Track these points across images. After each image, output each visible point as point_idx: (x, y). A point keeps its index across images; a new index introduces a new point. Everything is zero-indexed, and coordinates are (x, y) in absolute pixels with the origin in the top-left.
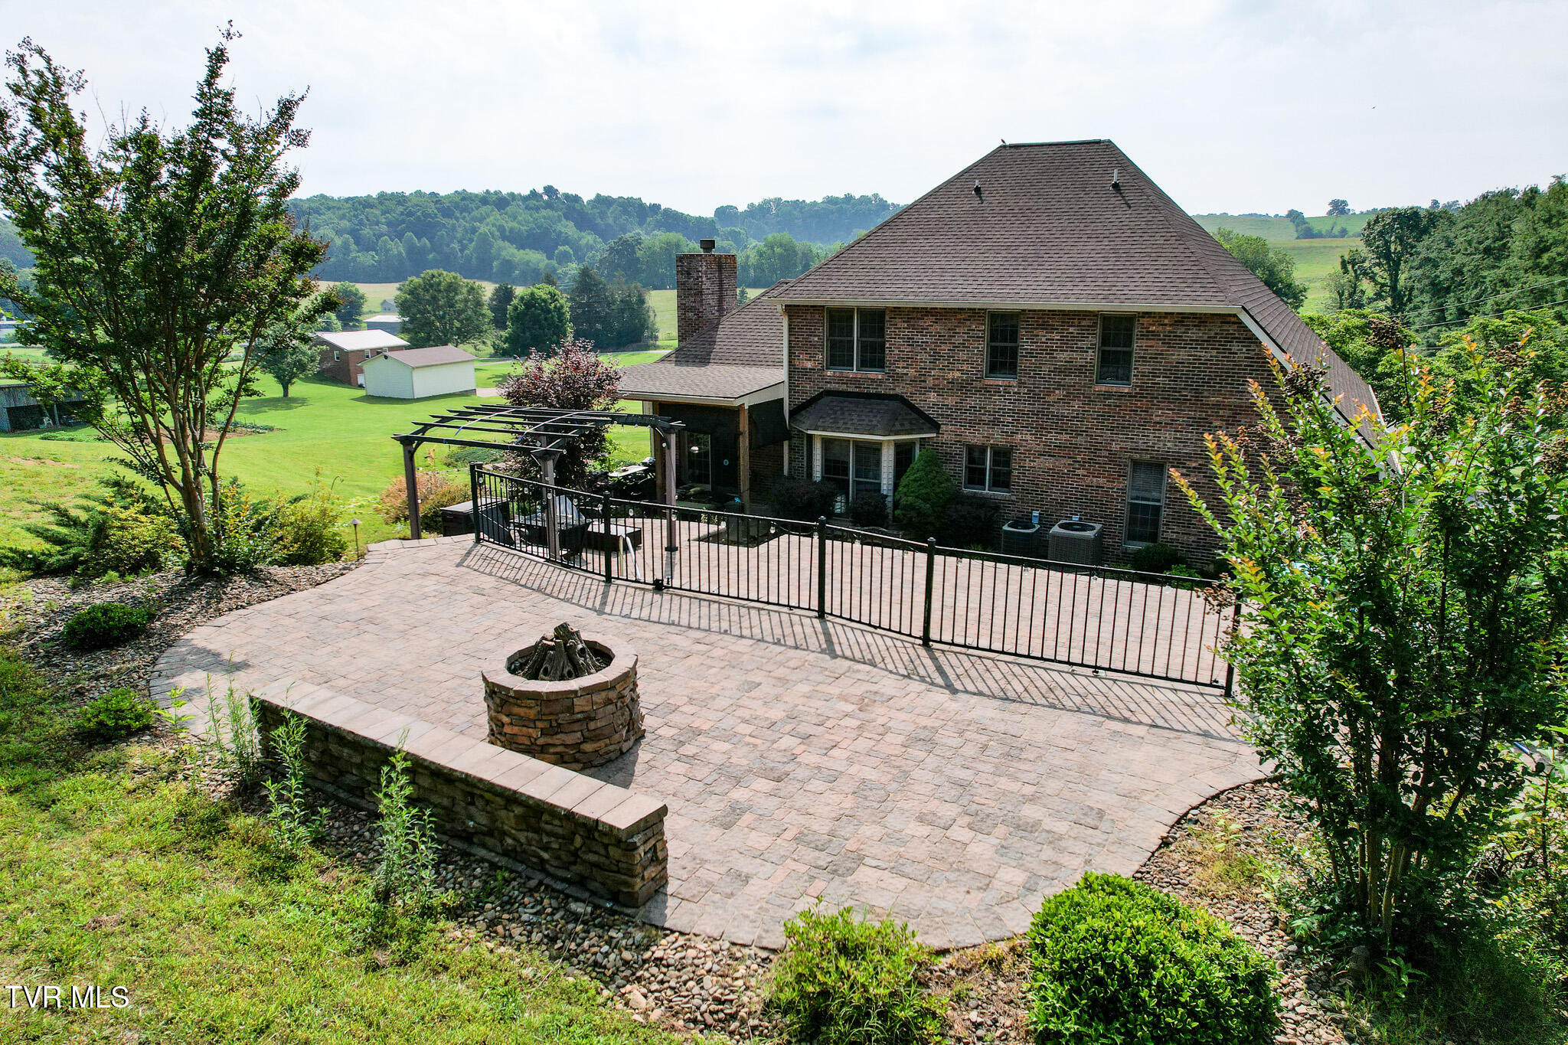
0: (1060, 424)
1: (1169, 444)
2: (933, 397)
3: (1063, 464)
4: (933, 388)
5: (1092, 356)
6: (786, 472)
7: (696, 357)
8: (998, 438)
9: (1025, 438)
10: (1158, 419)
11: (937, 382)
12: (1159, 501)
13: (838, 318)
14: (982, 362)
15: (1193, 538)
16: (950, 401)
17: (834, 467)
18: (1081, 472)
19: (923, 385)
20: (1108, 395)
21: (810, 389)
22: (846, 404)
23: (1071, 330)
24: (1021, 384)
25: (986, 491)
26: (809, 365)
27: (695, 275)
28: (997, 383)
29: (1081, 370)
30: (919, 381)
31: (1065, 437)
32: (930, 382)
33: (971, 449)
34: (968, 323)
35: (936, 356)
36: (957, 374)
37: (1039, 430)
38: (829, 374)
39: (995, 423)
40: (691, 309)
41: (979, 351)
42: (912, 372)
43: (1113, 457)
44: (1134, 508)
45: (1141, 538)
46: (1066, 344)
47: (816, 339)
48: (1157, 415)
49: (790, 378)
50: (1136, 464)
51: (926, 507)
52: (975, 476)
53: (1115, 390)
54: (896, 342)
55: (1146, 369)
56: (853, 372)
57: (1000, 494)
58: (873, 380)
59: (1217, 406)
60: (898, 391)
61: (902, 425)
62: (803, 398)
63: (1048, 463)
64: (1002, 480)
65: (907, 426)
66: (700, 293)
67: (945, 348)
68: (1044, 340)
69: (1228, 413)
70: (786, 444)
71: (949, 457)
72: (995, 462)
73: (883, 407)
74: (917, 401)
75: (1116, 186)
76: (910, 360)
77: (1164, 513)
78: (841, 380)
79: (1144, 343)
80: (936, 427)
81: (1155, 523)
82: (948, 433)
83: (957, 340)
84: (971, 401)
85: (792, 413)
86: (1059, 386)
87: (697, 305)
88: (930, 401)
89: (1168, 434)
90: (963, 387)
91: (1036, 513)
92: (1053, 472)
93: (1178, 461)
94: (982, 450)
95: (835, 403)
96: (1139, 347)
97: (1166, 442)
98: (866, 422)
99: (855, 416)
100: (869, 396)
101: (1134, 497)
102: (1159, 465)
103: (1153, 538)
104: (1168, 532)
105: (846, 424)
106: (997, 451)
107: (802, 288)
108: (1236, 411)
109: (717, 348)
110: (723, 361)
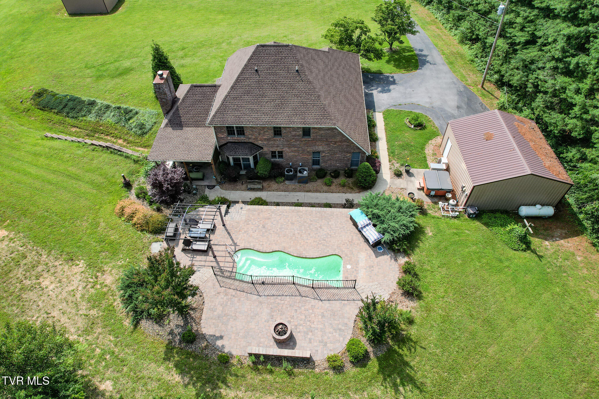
0: (294, 146)
2: (260, 142)
3: (296, 154)
4: (260, 140)
5: (301, 133)
7: (177, 124)
8: (279, 149)
9: (286, 149)
12: (319, 158)
13: (230, 128)
14: (273, 134)
15: (328, 165)
16: (265, 143)
17: (236, 160)
18: (301, 155)
21: (223, 142)
23: (295, 129)
24: (283, 139)
25: (277, 159)
26: (222, 136)
28: (277, 139)
29: (299, 135)
30: (256, 139)
31: (296, 148)
33: (272, 152)
35: (260, 134)
36: (266, 137)
37: (289, 147)
38: (229, 138)
39: (278, 147)
41: (271, 133)
42: (253, 137)
43: (308, 152)
44: (313, 160)
45: (316, 164)
47: (223, 132)
48: (317, 143)
49: (217, 139)
50: (313, 152)
51: (266, 173)
52: (274, 156)
53: (307, 139)
54: (247, 132)
55: (315, 135)
56: (236, 137)
57: (280, 160)
58: (242, 139)
59: (331, 141)
60: (250, 141)
61: (254, 151)
62: (222, 144)
63: (293, 153)
64: (281, 157)
65: (256, 151)
66: (165, 94)
67: (262, 132)
70: (220, 156)
71: (267, 154)
72: (279, 154)
73: (247, 146)
74: (256, 143)
75: (297, 71)
76: (252, 135)
77: (321, 161)
78: (233, 139)
80: (262, 148)
81: (319, 162)
82: (265, 149)
84: (270, 143)
85: (219, 148)
86: (293, 139)
88: (259, 143)
90: (268, 140)
91: (291, 163)
92: (294, 155)
93: (323, 152)
94: (275, 152)
95: (233, 146)
96: (312, 131)
97: (320, 148)
98: (244, 152)
99: (240, 150)
100: (242, 142)
101: (313, 157)
102: (319, 152)
103: (319, 164)
104: (323, 165)
105: (238, 153)
106: (279, 152)
107: (217, 120)
108: (335, 143)
109: (183, 120)
110: (188, 126)
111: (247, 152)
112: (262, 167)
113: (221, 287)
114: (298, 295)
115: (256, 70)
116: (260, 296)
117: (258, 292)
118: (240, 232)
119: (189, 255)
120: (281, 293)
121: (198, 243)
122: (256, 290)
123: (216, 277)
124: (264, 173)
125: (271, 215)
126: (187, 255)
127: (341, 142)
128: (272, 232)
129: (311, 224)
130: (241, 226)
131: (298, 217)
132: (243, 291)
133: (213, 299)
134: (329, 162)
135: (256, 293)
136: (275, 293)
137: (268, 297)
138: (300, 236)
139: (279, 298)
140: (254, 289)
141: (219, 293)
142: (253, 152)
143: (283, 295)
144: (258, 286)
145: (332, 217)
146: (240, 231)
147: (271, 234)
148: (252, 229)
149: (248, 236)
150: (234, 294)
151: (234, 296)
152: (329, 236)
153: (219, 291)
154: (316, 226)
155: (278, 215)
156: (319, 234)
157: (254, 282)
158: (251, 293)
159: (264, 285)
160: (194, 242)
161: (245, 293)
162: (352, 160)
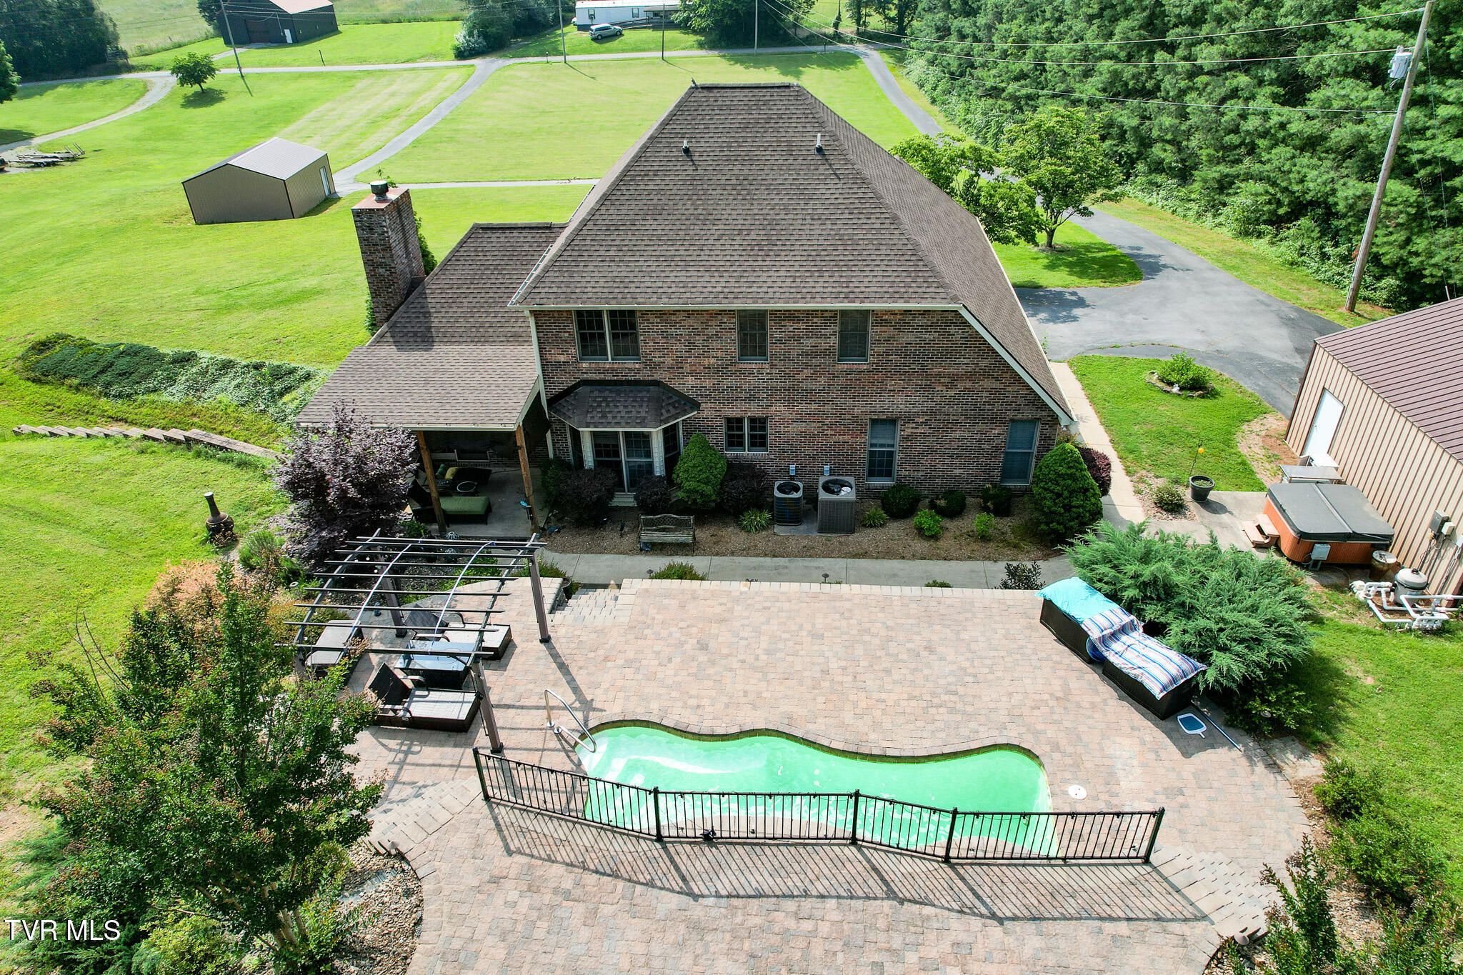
0: (810, 396)
1: (901, 406)
2: (691, 381)
3: (813, 428)
4: (691, 373)
5: (834, 341)
6: (551, 455)
7: (415, 334)
8: (754, 410)
9: (778, 410)
10: (892, 388)
11: (693, 368)
12: (893, 446)
13: (588, 322)
14: (735, 349)
15: (921, 473)
16: (708, 383)
17: (606, 450)
18: (829, 432)
19: (680, 370)
20: (850, 372)
21: (566, 381)
22: (607, 393)
23: (815, 320)
24: (772, 366)
25: (747, 452)
26: (562, 358)
27: (379, 230)
28: (750, 366)
29: (825, 353)
30: (677, 367)
31: (814, 406)
32: (687, 368)
33: (729, 420)
34: (720, 317)
35: (691, 346)
36: (712, 361)
37: (791, 402)
38: (584, 365)
39: (750, 399)
40: (381, 265)
41: (731, 341)
42: (668, 361)
43: (855, 419)
44: (872, 454)
45: (880, 474)
46: (810, 332)
47: (567, 335)
48: (891, 384)
49: (543, 370)
50: (874, 422)
51: (708, 489)
52: (735, 441)
53: (855, 367)
54: (648, 338)
55: (882, 349)
56: (609, 362)
57: (758, 454)
58: (630, 370)
59: (939, 374)
60: (657, 377)
61: (668, 411)
62: (558, 389)
63: (801, 427)
64: (759, 441)
65: (673, 411)
66: (389, 248)
67: (699, 340)
68: (791, 329)
69: (947, 380)
70: (549, 435)
71: (710, 429)
72: (752, 429)
73: (644, 394)
74: (676, 385)
75: (820, 150)
76: (665, 350)
77: (898, 458)
78: (598, 371)
79: (879, 329)
80: (696, 405)
81: (890, 463)
82: (708, 410)
83: (711, 331)
84: (727, 383)
85: (550, 402)
86: (807, 366)
87: (388, 261)
88: (687, 385)
89: (900, 399)
90: (720, 371)
91: (793, 467)
92: (805, 435)
93: (909, 419)
94: (740, 420)
95: (596, 393)
96: (873, 332)
97: (898, 405)
98: (634, 414)
99: (621, 408)
100: (629, 383)
101: (872, 445)
102: (892, 422)
103: (889, 474)
104: (902, 471)
105: (614, 417)
106: (753, 420)
107: (546, 290)
108: (954, 379)
109: (435, 322)
110: (451, 339)
111: (643, 414)
112: (694, 467)
113: (510, 853)
114: (879, 893)
115: (687, 151)
116: (696, 897)
117: (684, 879)
118: (609, 664)
119: (393, 744)
120: (794, 883)
121: (435, 695)
122: (677, 869)
123: (492, 810)
124: (702, 487)
125: (731, 611)
126: (385, 741)
127: (971, 376)
128: (735, 665)
129: (890, 639)
130: (612, 642)
131: (837, 616)
132: (615, 875)
133: (463, 909)
134: (926, 461)
135: (676, 883)
136: (767, 882)
137: (735, 902)
138: (850, 678)
139: (790, 905)
140: (665, 864)
141: (495, 880)
142: (666, 415)
143: (806, 894)
144: (683, 853)
145: (969, 615)
146: (606, 659)
147: (731, 670)
148: (658, 653)
149: (639, 677)
150: (567, 884)
151: (567, 895)
152: (971, 679)
153: (496, 872)
154: (909, 645)
155: (759, 610)
156: (926, 672)
157: (665, 832)
158: (650, 884)
159: (715, 846)
160: (418, 693)
161: (621, 885)
162: (1007, 453)
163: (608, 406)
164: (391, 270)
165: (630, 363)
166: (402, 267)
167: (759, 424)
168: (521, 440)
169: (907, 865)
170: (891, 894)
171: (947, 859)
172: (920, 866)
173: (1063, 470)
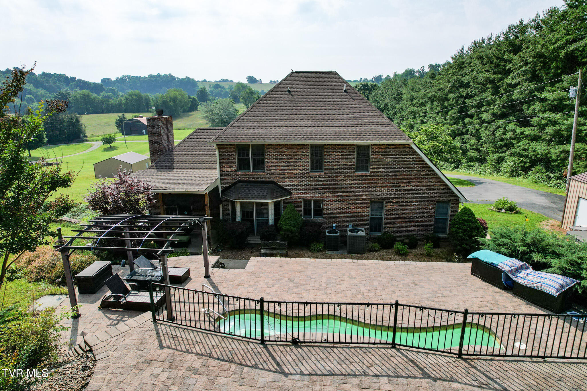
0: (342, 189)
1: (385, 194)
2: (288, 181)
3: (344, 205)
4: (288, 177)
5: (354, 161)
6: (221, 218)
7: (166, 166)
8: (317, 196)
9: (328, 195)
10: (381, 185)
11: (289, 175)
12: (381, 216)
13: (242, 150)
14: (308, 165)
15: (395, 229)
16: (296, 182)
17: (247, 213)
18: (352, 207)
19: (283, 176)
20: (361, 177)
21: (231, 181)
22: (249, 186)
23: (345, 151)
24: (325, 174)
25: (313, 218)
26: (230, 170)
27: (157, 127)
28: (315, 174)
29: (349, 167)
30: (282, 174)
31: (344, 194)
32: (286, 175)
33: (305, 201)
34: (302, 150)
35: (288, 164)
36: (298, 171)
37: (334, 192)
38: (239, 173)
39: (315, 190)
40: (156, 142)
41: (306, 161)
42: (278, 171)
43: (364, 201)
44: (372, 219)
45: (376, 230)
46: (343, 157)
47: (232, 158)
48: (380, 183)
49: (221, 176)
50: (372, 202)
51: (294, 229)
52: (307, 212)
53: (364, 174)
54: (270, 159)
55: (376, 166)
56: (251, 172)
57: (318, 218)
58: (260, 175)
59: (402, 178)
60: (272, 179)
61: (277, 194)
62: (227, 185)
63: (338, 205)
64: (319, 212)
65: (279, 194)
66: (160, 135)
67: (292, 161)
68: (334, 156)
69: (406, 181)
70: (221, 206)
71: (296, 205)
72: (315, 206)
73: (266, 186)
74: (281, 183)
75: (345, 91)
76: (277, 166)
77: (384, 221)
78: (245, 176)
79: (374, 156)
80: (290, 193)
81: (380, 225)
82: (295, 196)
83: (298, 157)
84: (304, 182)
85: (223, 191)
86: (341, 174)
87: (159, 141)
88: (286, 183)
89: (385, 191)
90: (301, 176)
91: (334, 225)
92: (340, 208)
93: (389, 201)
94: (310, 201)
95: (244, 186)
96: (372, 157)
97: (384, 193)
98: (261, 194)
99: (255, 192)
100: (259, 182)
101: (372, 215)
102: (381, 202)
103: (379, 230)
104: (386, 228)
105: (252, 196)
106: (316, 201)
107: (225, 137)
108: (410, 180)
109: (175, 161)
110: (181, 168)
111: (265, 195)
112: (288, 218)
113: (162, 347)
114: (417, 374)
115: (289, 91)
116: (286, 375)
117: (278, 364)
118: (240, 287)
119: (113, 316)
120: (356, 368)
121: (141, 293)
122: (274, 358)
123: (156, 326)
124: (292, 228)
125: (307, 268)
126: (109, 315)
127: (417, 179)
128: (309, 288)
129: (392, 280)
130: (242, 278)
131: (362, 271)
132: (231, 361)
133: (120, 378)
134: (398, 223)
135: (273, 366)
136: (337, 368)
137: (314, 378)
138: (373, 294)
139: (355, 381)
140: (265, 356)
141: (148, 362)
142: (275, 196)
143: (365, 374)
144: (278, 352)
145: (432, 271)
146: (239, 285)
147: (306, 290)
148: (267, 283)
149: (256, 291)
150: (197, 364)
151: (196, 371)
152: (440, 295)
153: (150, 357)
154: (403, 282)
155: (321, 268)
156: (415, 292)
158: (255, 367)
159: (300, 347)
160: (133, 292)
161: (233, 367)
162: (436, 219)
163: (249, 191)
164: (160, 145)
165: (260, 173)
166: (165, 145)
167: (318, 202)
168: (207, 201)
169: (432, 359)
170: (425, 375)
171: (460, 355)
172: (442, 360)
173: (466, 218)
